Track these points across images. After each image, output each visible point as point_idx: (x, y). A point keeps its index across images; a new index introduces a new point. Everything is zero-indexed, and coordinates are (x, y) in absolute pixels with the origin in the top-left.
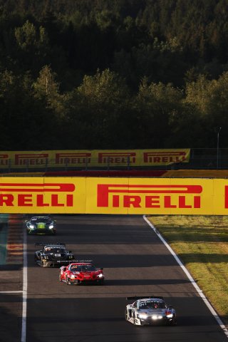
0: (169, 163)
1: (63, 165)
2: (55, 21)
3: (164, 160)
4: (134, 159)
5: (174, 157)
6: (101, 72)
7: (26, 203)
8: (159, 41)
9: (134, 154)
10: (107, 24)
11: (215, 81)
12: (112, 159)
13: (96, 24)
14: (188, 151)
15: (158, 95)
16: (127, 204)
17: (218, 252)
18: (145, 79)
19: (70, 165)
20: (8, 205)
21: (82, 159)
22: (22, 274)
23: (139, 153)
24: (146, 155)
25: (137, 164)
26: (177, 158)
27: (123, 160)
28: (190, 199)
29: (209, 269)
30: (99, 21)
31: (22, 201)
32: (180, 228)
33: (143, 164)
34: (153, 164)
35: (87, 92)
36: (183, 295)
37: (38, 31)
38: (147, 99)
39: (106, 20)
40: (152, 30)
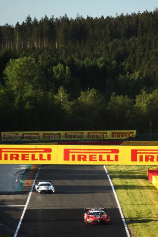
0: (125, 138)
1: (68, 139)
2: (75, 63)
3: (122, 136)
4: (106, 136)
5: (128, 135)
6: (90, 90)
7: (26, 158)
8: (130, 74)
9: (106, 133)
10: (102, 65)
11: (150, 94)
12: (95, 136)
13: (97, 65)
14: (135, 132)
15: (120, 102)
16: (79, 159)
17: (136, 184)
18: (113, 93)
19: (72, 139)
20: (16, 159)
21: (78, 135)
22: (28, 196)
23: (109, 133)
24: (113, 133)
25: (108, 138)
26: (129, 135)
27: (101, 136)
28: (112, 156)
29: (128, 194)
30: (98, 63)
31: (23, 158)
32: (121, 172)
33: (111, 138)
34: (116, 138)
35: (83, 100)
36: (109, 208)
37: (65, 68)
38: (115, 104)
39: (102, 62)
40: (126, 68)
